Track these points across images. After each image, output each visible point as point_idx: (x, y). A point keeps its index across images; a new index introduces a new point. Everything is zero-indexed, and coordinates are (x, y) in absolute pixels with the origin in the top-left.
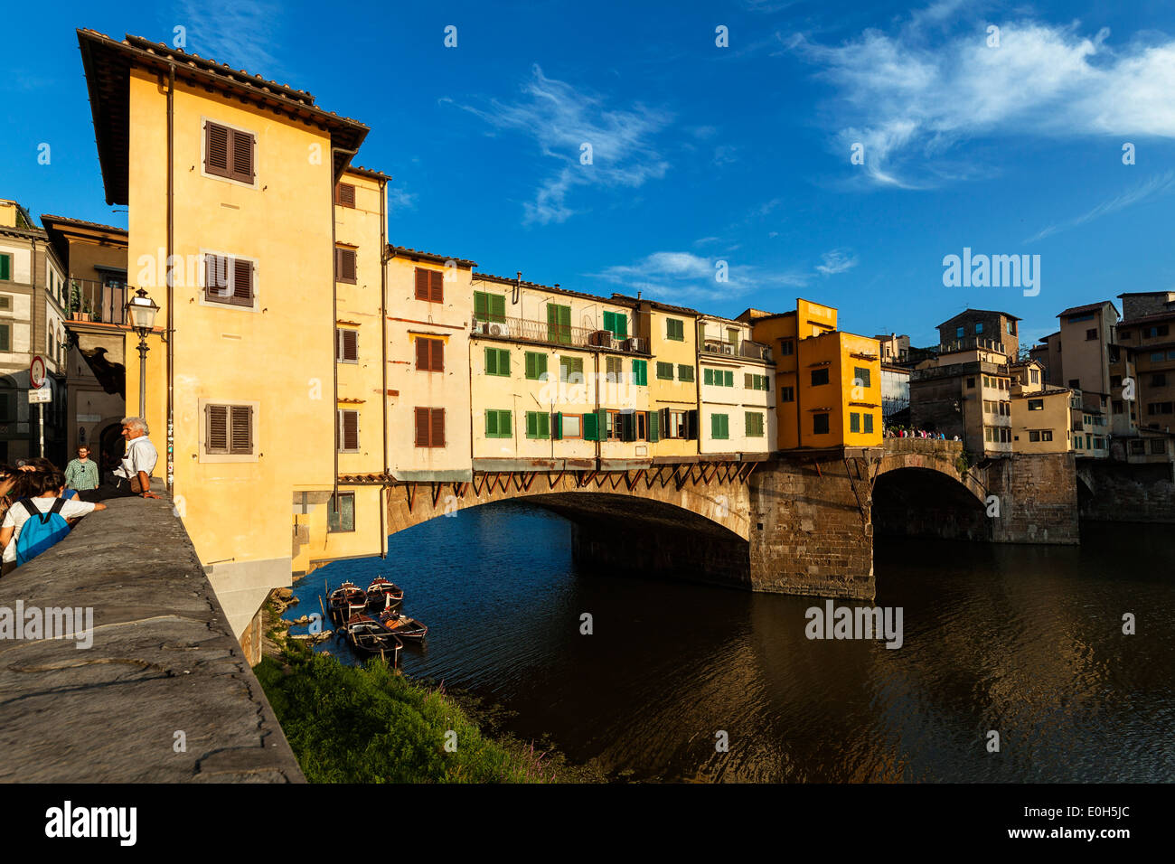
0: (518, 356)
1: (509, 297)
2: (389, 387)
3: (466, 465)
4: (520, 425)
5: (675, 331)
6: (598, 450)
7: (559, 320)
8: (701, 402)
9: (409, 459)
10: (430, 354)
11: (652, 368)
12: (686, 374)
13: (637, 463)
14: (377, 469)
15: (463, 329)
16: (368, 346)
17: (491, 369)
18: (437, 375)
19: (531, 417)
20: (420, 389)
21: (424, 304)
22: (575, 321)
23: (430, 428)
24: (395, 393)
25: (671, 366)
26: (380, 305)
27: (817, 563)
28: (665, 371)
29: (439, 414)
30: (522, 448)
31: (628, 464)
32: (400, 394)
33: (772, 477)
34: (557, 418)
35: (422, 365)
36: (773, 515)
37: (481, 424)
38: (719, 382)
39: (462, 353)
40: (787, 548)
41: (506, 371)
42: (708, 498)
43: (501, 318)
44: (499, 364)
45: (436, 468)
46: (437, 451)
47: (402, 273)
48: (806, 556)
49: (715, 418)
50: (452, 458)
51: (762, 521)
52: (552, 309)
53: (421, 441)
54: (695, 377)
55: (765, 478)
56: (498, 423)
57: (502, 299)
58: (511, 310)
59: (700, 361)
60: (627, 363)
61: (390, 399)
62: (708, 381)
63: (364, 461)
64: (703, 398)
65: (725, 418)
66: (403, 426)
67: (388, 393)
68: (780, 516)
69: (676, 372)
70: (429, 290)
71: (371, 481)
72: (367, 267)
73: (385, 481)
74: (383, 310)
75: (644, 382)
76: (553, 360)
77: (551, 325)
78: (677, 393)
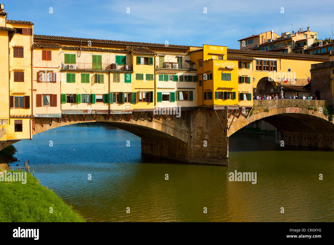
0: (78, 76)
1: (77, 55)
2: (34, 88)
3: (59, 112)
6: (109, 107)
7: (97, 61)
8: (156, 88)
11: (134, 76)
12: (149, 77)
13: (126, 111)
14: (30, 114)
15: (58, 68)
16: (27, 77)
17: (68, 81)
18: (49, 84)
19: (83, 96)
20: (44, 88)
21: (45, 62)
22: (103, 61)
24: (36, 90)
25: (142, 75)
26: (31, 64)
27: (210, 152)
28: (139, 77)
30: (79, 106)
31: (122, 112)
32: (37, 90)
33: (195, 117)
36: (196, 132)
38: (166, 80)
40: (200, 146)
41: (74, 81)
42: (166, 125)
43: (75, 62)
44: (71, 79)
45: (49, 113)
46: (49, 108)
47: (38, 53)
48: (206, 149)
51: (192, 135)
52: (94, 57)
54: (154, 78)
55: (193, 117)
57: (75, 55)
58: (77, 60)
59: (156, 72)
60: (122, 76)
61: (34, 92)
62: (161, 79)
64: (157, 86)
67: (33, 90)
68: (198, 133)
69: (145, 77)
70: (47, 57)
71: (27, 117)
72: (27, 52)
73: (31, 117)
74: (32, 65)
75: (130, 81)
76: (92, 76)
77: (94, 63)
78: (145, 85)
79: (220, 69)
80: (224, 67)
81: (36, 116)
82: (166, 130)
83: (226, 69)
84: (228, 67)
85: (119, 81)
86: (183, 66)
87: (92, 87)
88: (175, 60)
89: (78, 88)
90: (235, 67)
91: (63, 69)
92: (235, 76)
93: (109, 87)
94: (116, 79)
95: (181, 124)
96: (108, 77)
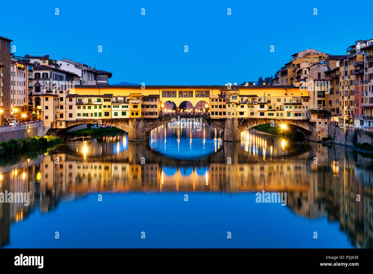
0: (82, 107)
1: (83, 99)
2: (66, 111)
3: (75, 120)
4: (82, 115)
6: (93, 118)
7: (90, 101)
9: (68, 119)
10: (71, 107)
11: (102, 106)
12: (109, 107)
13: (99, 119)
14: (65, 120)
16: (64, 107)
17: (78, 108)
18: (71, 110)
19: (83, 114)
20: (70, 111)
21: (70, 102)
22: (92, 101)
23: (71, 115)
25: (106, 106)
28: (105, 107)
29: (72, 114)
30: (82, 117)
34: (87, 114)
35: (70, 109)
37: (77, 115)
38: (116, 107)
39: (75, 107)
42: (118, 125)
44: (79, 108)
45: (72, 120)
46: (71, 118)
47: (68, 99)
49: (115, 113)
52: (89, 99)
53: (70, 117)
54: (111, 107)
56: (79, 115)
59: (112, 104)
60: (98, 106)
61: (66, 113)
62: (114, 107)
63: (64, 119)
65: (117, 113)
66: (68, 115)
69: (107, 106)
70: (71, 100)
71: (63, 121)
72: (64, 99)
73: (65, 121)
74: (66, 103)
75: (101, 108)
76: (87, 107)
77: (89, 101)
78: (107, 109)
79: (133, 103)
80: (134, 103)
82: (118, 127)
83: (135, 103)
84: (136, 103)
85: (96, 108)
86: (126, 101)
87: (87, 111)
88: (123, 99)
89: (82, 111)
90: (140, 102)
91: (77, 104)
92: (139, 106)
93: (93, 110)
94: (96, 107)
95: (125, 125)
96: (93, 107)
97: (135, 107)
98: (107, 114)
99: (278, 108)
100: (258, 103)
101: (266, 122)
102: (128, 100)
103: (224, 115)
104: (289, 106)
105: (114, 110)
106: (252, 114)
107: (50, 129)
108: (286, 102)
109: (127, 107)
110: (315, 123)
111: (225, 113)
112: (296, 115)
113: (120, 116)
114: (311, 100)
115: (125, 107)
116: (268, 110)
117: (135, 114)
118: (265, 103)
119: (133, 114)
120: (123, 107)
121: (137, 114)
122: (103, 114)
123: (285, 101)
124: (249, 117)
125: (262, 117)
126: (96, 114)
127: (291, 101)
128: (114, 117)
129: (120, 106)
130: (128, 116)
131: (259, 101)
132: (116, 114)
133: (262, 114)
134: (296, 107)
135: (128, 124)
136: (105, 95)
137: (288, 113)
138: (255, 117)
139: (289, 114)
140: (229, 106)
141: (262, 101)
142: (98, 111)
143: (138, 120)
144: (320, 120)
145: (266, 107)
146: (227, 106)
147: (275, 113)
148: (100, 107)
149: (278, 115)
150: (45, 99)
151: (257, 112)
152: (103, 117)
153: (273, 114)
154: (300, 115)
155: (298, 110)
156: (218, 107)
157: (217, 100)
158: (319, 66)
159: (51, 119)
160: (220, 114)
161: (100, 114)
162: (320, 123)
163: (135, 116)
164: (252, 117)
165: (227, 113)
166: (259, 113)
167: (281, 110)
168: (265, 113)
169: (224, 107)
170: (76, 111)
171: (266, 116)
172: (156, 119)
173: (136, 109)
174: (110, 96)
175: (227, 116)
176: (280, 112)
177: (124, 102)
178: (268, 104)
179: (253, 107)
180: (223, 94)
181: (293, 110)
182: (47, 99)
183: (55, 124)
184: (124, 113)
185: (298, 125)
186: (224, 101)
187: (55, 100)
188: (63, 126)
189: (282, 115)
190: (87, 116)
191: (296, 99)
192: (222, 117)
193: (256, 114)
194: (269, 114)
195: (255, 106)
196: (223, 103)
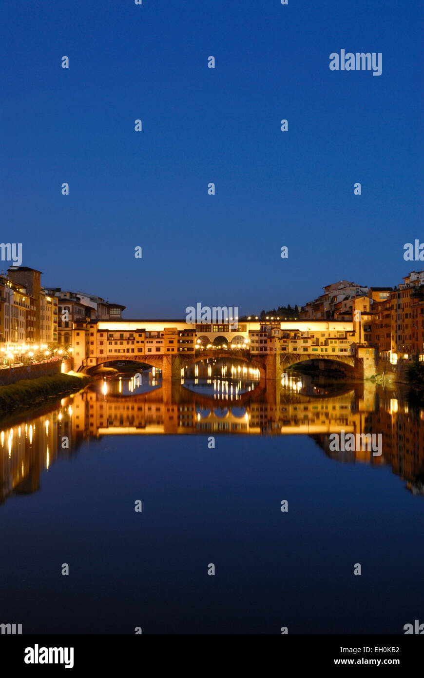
0: (113, 342)
3: (106, 356)
5: (140, 336)
6: (125, 354)
7: (122, 336)
9: (99, 355)
10: (102, 343)
11: (135, 342)
12: (142, 342)
14: (95, 356)
16: (95, 343)
19: (115, 350)
20: (101, 347)
22: (124, 336)
23: (102, 352)
28: (138, 342)
29: (103, 350)
30: (114, 354)
31: (130, 356)
34: (119, 350)
35: (101, 345)
37: (108, 351)
38: (150, 342)
39: (106, 343)
44: (110, 343)
45: (102, 356)
46: (102, 354)
49: (148, 349)
50: (104, 355)
52: (121, 334)
53: (100, 353)
56: (110, 351)
57: (113, 334)
58: (114, 336)
60: (130, 342)
62: (147, 342)
63: (95, 355)
66: (99, 351)
67: (97, 348)
69: (140, 342)
70: (102, 335)
71: (94, 358)
72: (95, 334)
73: (96, 358)
74: (96, 339)
76: (119, 342)
77: (120, 337)
78: (140, 345)
79: (168, 338)
80: (170, 338)
81: (97, 357)
84: (172, 338)
86: (161, 336)
87: (118, 347)
88: (156, 334)
89: (113, 347)
90: (176, 337)
91: (108, 340)
92: (175, 341)
93: (125, 346)
94: (128, 343)
95: (159, 362)
96: (125, 342)
97: (171, 342)
98: (140, 350)
99: (322, 343)
100: (302, 338)
101: (309, 358)
102: (162, 335)
103: (265, 350)
104: (333, 340)
105: (148, 346)
106: (295, 349)
107: (81, 367)
108: (331, 337)
109: (162, 342)
110: (362, 359)
111: (266, 349)
112: (342, 350)
113: (154, 352)
114: (357, 334)
115: (159, 342)
116: (312, 346)
117: (171, 350)
118: (309, 338)
119: (168, 350)
120: (157, 342)
121: (173, 350)
122: (136, 351)
123: (329, 336)
124: (292, 353)
125: (306, 353)
126: (128, 351)
127: (335, 336)
128: (147, 353)
129: (154, 341)
130: (162, 352)
131: (302, 335)
132: (150, 350)
133: (306, 349)
134: (342, 342)
135: (162, 362)
136: (137, 329)
137: (333, 348)
138: (298, 353)
139: (334, 350)
140: (271, 341)
141: (306, 336)
142: (130, 346)
143: (174, 356)
144: (368, 356)
145: (310, 342)
146: (268, 341)
147: (319, 348)
148: (133, 343)
149: (322, 350)
150: (76, 334)
151: (300, 347)
152: (136, 353)
153: (316, 350)
154: (345, 350)
155: (344, 346)
156: (259, 342)
157: (257, 335)
158: (364, 298)
159: (82, 356)
160: (261, 349)
161: (133, 350)
162: (367, 359)
163: (170, 352)
164: (295, 352)
165: (268, 348)
166: (302, 349)
167: (325, 345)
168: (309, 349)
169: (266, 342)
170: (107, 347)
171: (310, 351)
172: (193, 355)
173: (171, 345)
174: (143, 331)
175: (268, 352)
176: (324, 347)
177: (158, 337)
178: (312, 339)
179: (296, 342)
180: (264, 328)
181: (338, 345)
182: (78, 334)
183: (85, 361)
184: (158, 349)
185: (343, 361)
186: (265, 335)
187: (86, 335)
188: (94, 364)
189: (326, 350)
190: (119, 352)
191: (341, 333)
192: (264, 352)
193: (299, 349)
194: (313, 350)
195: (298, 341)
196: (264, 338)
